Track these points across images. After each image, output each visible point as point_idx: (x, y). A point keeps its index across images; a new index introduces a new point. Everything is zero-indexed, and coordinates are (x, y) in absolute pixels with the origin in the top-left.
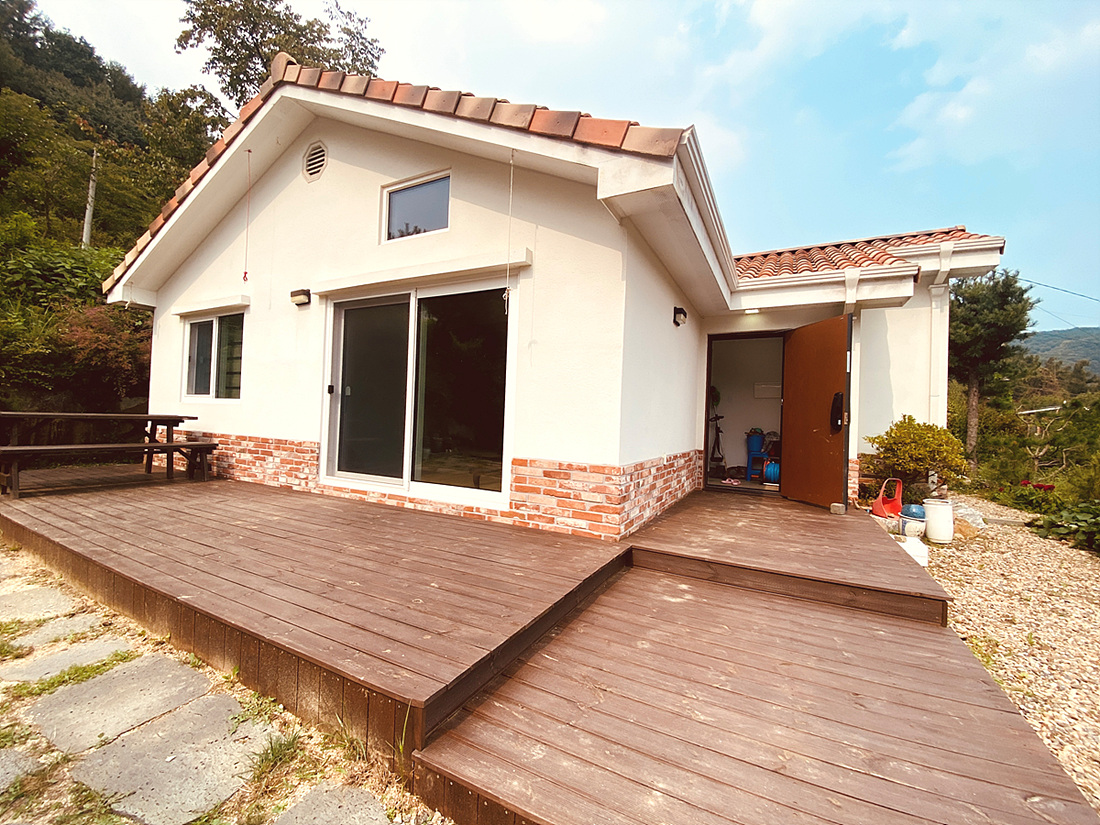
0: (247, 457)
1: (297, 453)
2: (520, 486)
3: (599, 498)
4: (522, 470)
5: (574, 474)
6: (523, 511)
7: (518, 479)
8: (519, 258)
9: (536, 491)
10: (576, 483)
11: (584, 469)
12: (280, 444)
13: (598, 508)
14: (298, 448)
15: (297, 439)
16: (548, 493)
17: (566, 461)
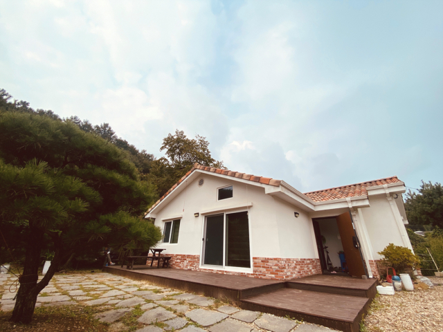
0: (178, 261)
1: (194, 259)
2: (255, 266)
3: (277, 267)
4: (256, 261)
5: (270, 261)
6: (257, 273)
7: (255, 263)
8: (250, 205)
9: (260, 267)
10: (270, 264)
11: (272, 259)
12: (188, 256)
13: (277, 271)
14: (193, 257)
15: (193, 254)
16: (263, 267)
17: (267, 257)
